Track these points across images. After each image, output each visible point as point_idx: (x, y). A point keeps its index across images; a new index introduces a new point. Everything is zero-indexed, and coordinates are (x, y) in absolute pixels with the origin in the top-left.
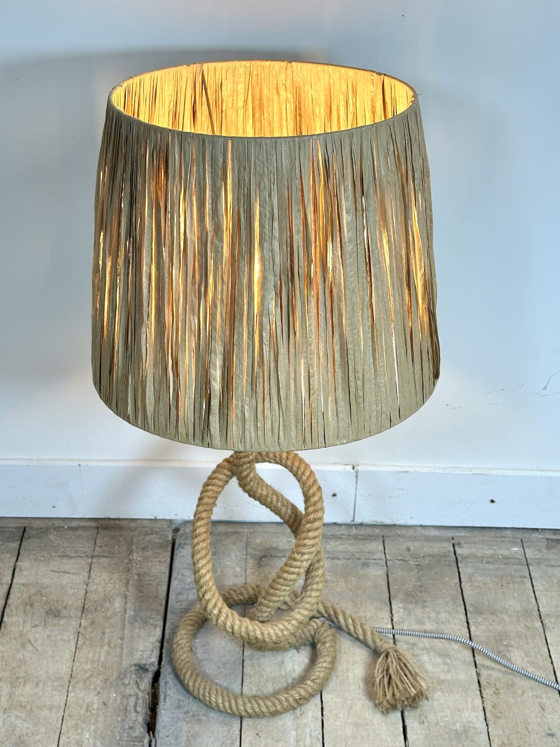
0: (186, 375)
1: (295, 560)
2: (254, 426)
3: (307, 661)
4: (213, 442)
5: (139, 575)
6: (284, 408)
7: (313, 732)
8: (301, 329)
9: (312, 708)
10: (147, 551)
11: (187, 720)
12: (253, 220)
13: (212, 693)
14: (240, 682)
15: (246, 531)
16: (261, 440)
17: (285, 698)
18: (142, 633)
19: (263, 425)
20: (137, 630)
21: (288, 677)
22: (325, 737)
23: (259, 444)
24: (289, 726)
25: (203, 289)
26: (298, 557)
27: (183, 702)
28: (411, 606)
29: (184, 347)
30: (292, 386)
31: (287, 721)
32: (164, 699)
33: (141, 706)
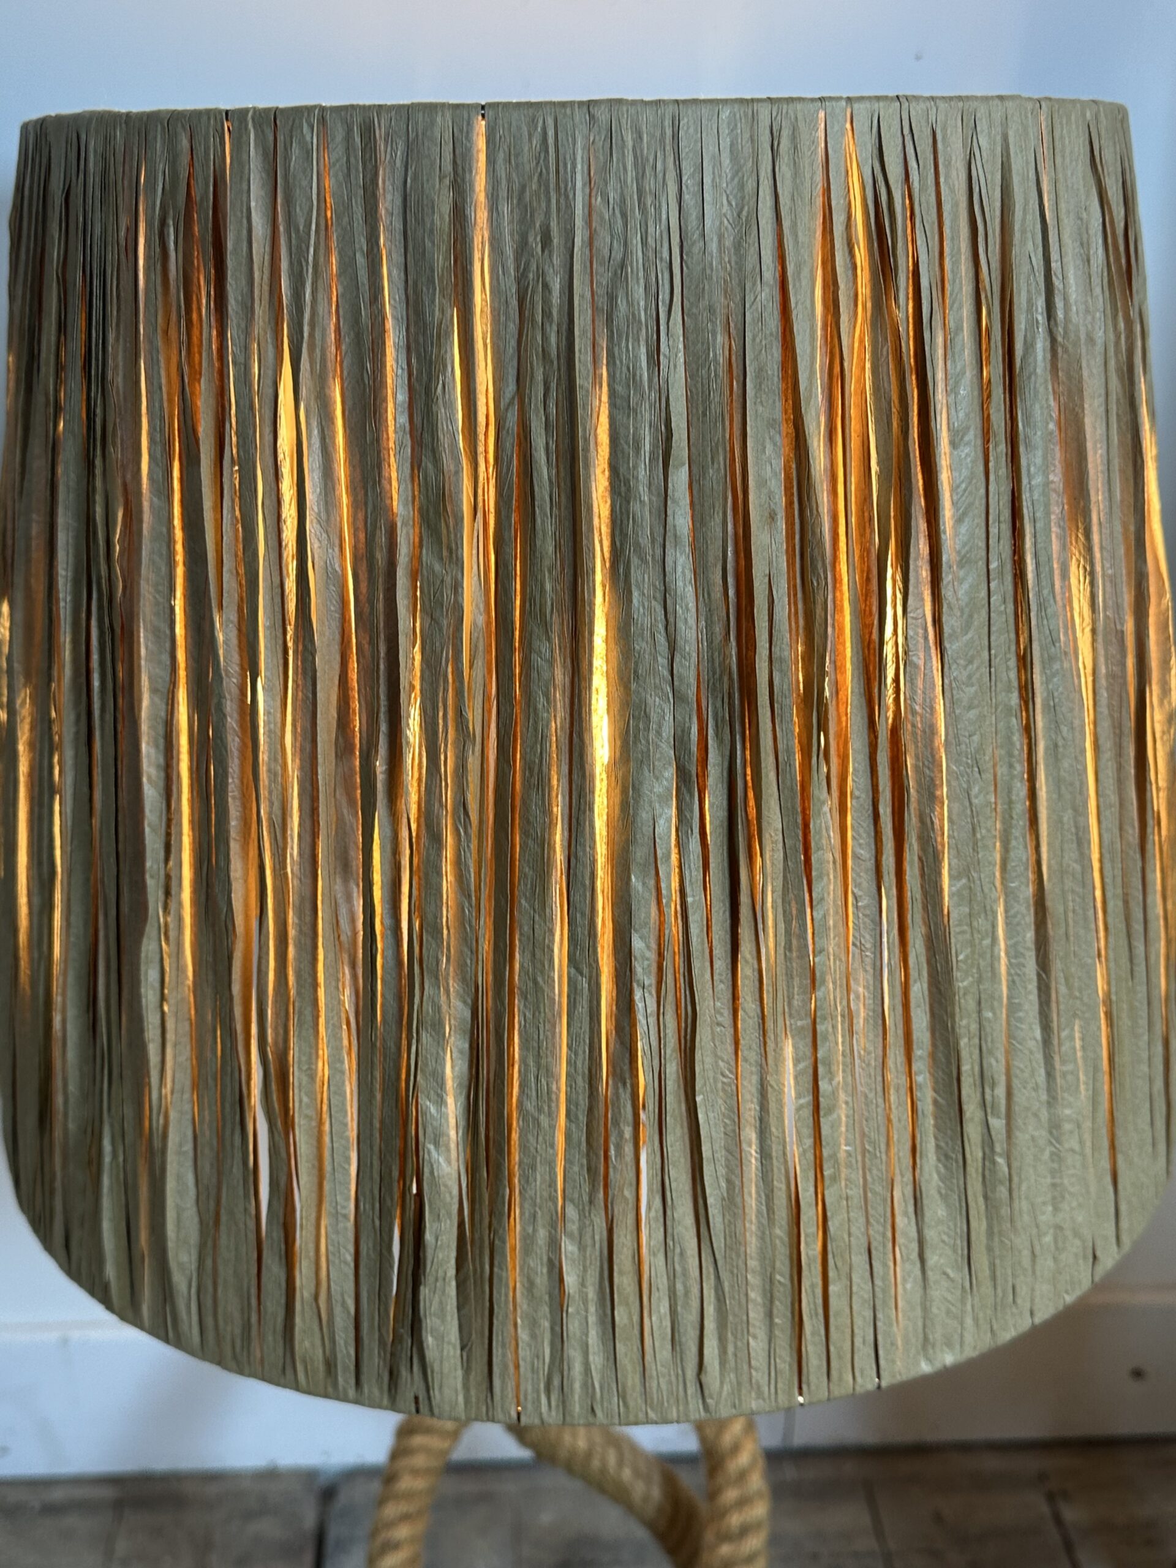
0: (321, 1123)
2: (601, 1321)
4: (436, 1394)
6: (719, 1243)
8: (780, 917)
12: (587, 466)
16: (632, 1379)
19: (636, 1318)
23: (622, 1396)
25: (380, 766)
29: (308, 1011)
30: (752, 1151)
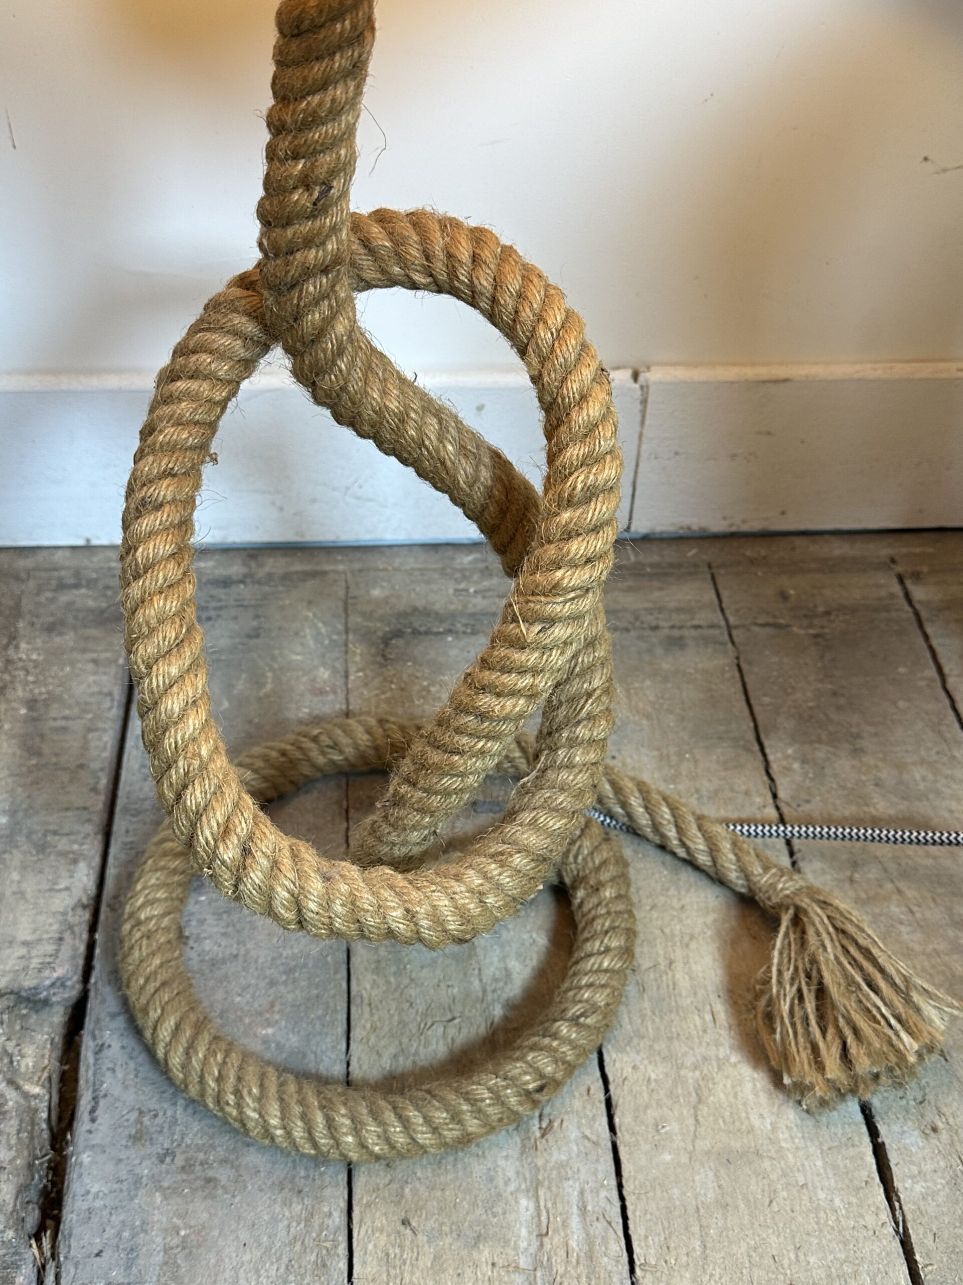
1: (520, 644)
3: (542, 940)
5: (31, 703)
7: (588, 1196)
9: (577, 1104)
10: (61, 634)
11: (165, 1184)
13: (245, 1092)
14: (341, 1028)
15: (341, 567)
17: (490, 1089)
18: (30, 886)
20: (15, 876)
21: (489, 998)
22: (630, 1213)
24: (507, 1182)
26: (531, 632)
27: (156, 1116)
28: (821, 753)
31: (502, 1162)
32: (93, 1111)
33: (13, 1141)
